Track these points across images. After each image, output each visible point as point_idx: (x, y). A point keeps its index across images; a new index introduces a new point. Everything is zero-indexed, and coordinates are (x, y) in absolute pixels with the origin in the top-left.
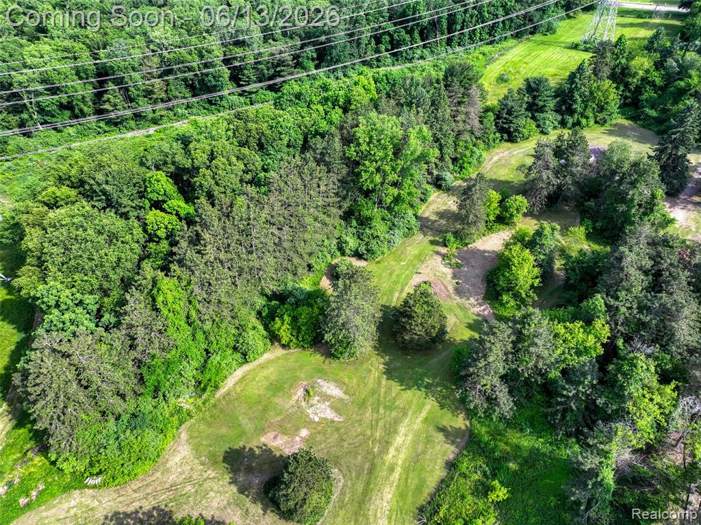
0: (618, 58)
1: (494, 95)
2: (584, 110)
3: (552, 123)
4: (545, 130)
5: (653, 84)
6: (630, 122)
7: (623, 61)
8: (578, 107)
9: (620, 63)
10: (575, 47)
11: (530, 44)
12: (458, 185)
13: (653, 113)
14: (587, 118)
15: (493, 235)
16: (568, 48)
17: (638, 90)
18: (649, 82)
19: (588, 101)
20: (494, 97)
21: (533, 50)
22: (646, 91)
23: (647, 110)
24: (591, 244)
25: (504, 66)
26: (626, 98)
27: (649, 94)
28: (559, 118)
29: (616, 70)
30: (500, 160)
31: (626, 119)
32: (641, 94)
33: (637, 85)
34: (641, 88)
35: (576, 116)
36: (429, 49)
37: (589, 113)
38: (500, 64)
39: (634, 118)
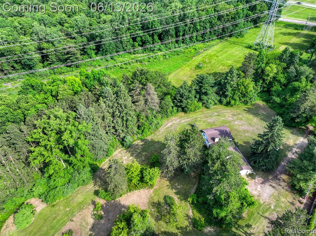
0: (259, 64)
1: (190, 77)
2: (233, 95)
3: (214, 101)
4: (208, 106)
5: (279, 82)
6: (264, 103)
7: (263, 65)
8: (229, 93)
9: (261, 67)
10: (250, 47)
11: (226, 43)
12: (136, 144)
13: (278, 100)
14: (235, 100)
15: (136, 191)
16: (246, 47)
17: (271, 84)
18: (277, 80)
19: (235, 90)
20: (189, 78)
21: (226, 47)
22: (275, 85)
23: (274, 98)
24: (195, 211)
25: (204, 57)
26: (264, 87)
27: (277, 87)
28: (218, 98)
29: (259, 70)
30: (171, 126)
31: (263, 101)
32: (272, 87)
33: (270, 81)
34: (273, 83)
35: (228, 99)
36: (164, 45)
37: (236, 97)
38: (202, 56)
39: (267, 101)
